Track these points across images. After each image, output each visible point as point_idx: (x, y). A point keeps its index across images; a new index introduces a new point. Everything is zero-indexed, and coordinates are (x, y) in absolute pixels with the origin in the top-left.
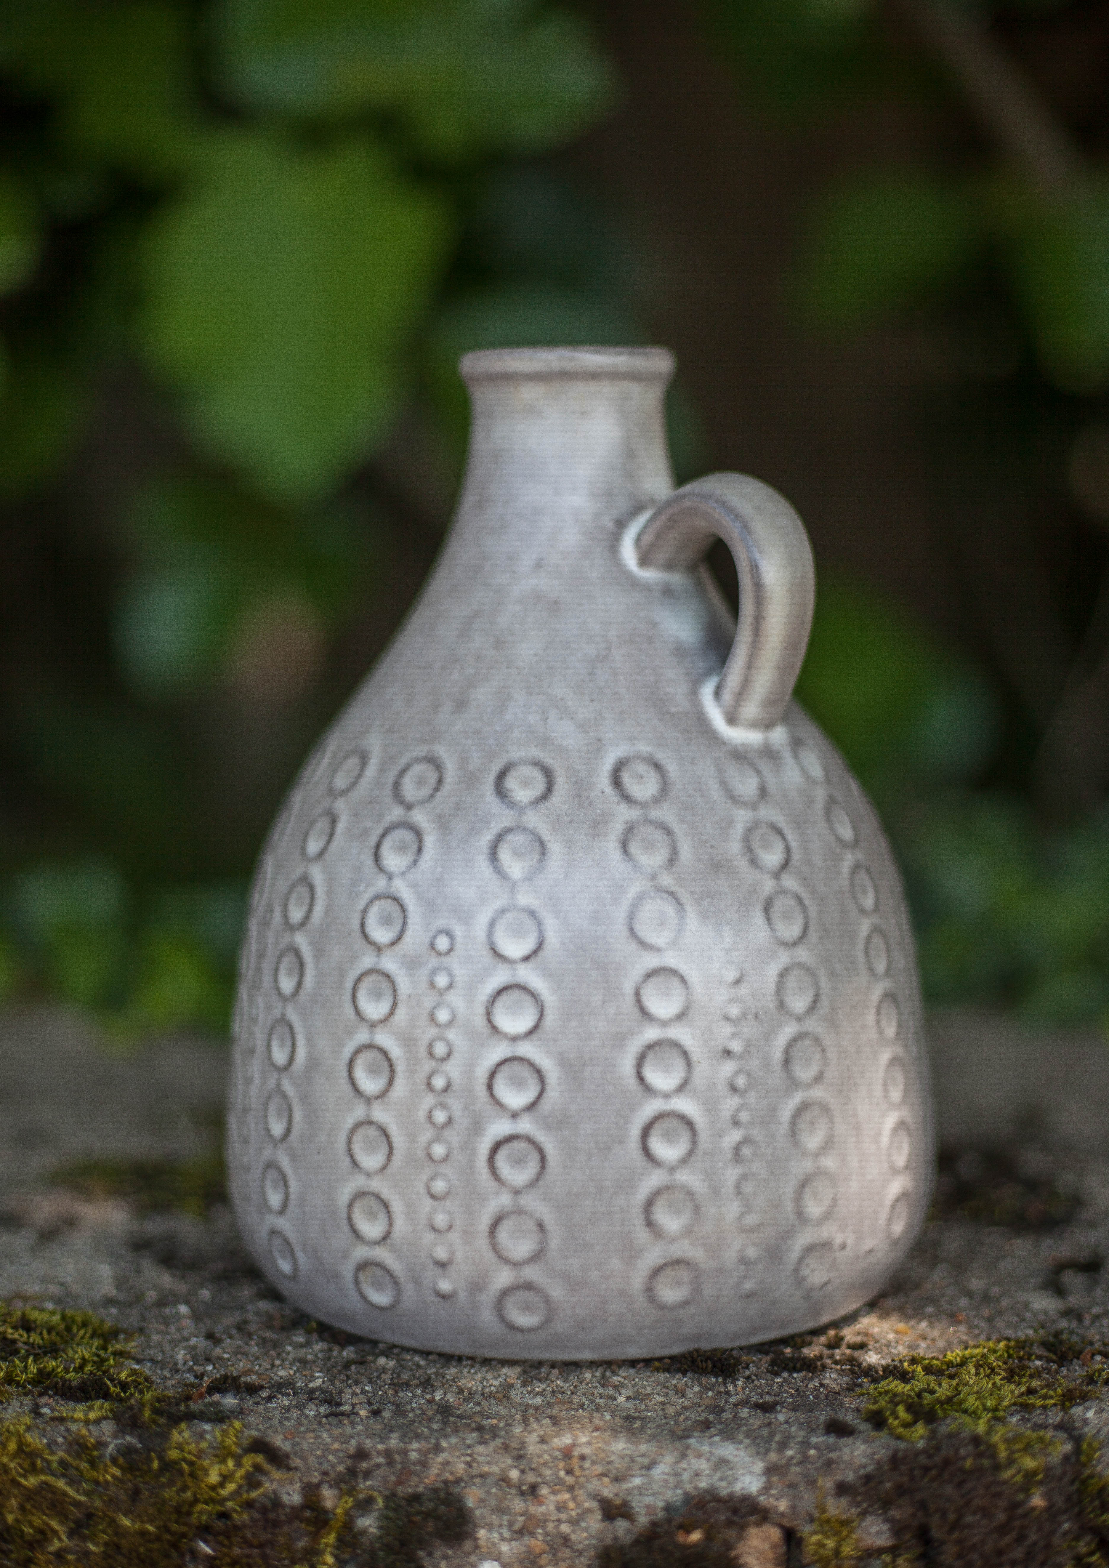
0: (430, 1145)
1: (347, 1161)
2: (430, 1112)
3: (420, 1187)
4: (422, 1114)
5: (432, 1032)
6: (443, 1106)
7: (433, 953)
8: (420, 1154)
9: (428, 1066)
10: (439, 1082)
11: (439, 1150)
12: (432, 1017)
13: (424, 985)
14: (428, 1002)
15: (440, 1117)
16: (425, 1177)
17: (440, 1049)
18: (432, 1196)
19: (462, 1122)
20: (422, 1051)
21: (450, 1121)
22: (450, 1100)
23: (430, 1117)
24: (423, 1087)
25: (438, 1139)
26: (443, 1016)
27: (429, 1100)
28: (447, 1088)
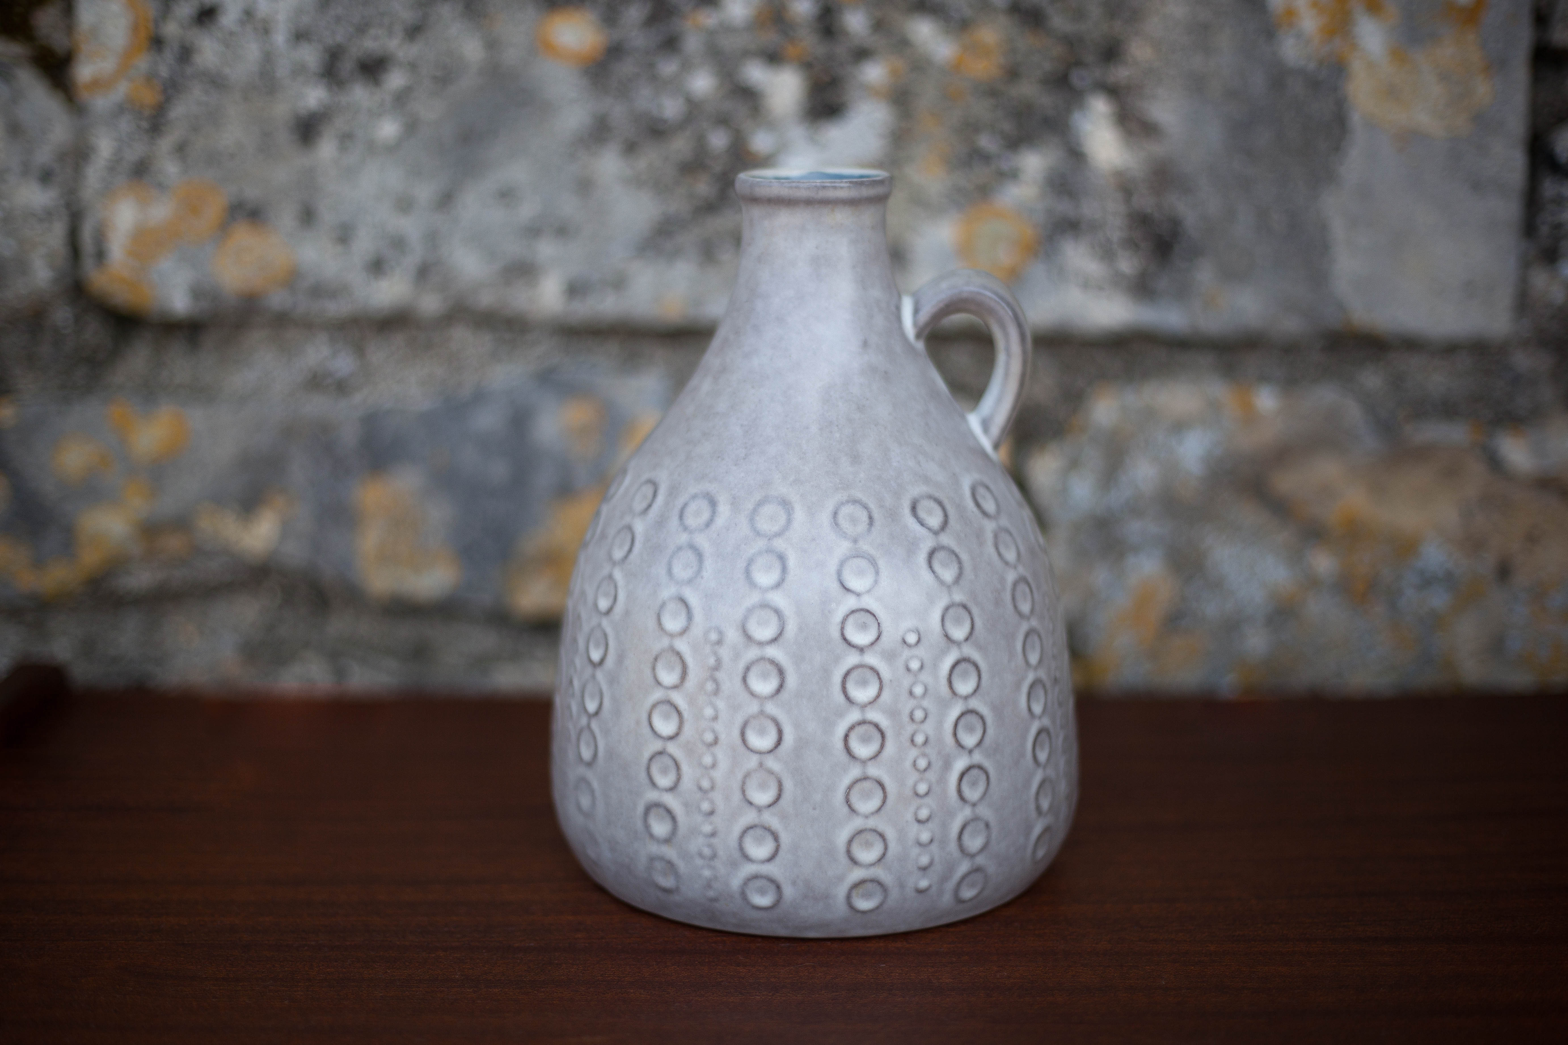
0: (915, 785)
1: (846, 809)
2: (915, 761)
3: (909, 816)
4: (908, 764)
5: (912, 703)
6: (924, 755)
7: (905, 646)
8: (908, 792)
9: (910, 728)
10: (920, 739)
11: (922, 788)
12: (911, 693)
13: (902, 669)
14: (907, 681)
15: (922, 763)
16: (912, 809)
17: (919, 715)
18: (919, 821)
19: (937, 765)
20: (906, 718)
21: (929, 765)
22: (928, 750)
23: (914, 764)
24: (908, 744)
25: (921, 780)
26: (918, 690)
27: (913, 753)
28: (926, 742)
